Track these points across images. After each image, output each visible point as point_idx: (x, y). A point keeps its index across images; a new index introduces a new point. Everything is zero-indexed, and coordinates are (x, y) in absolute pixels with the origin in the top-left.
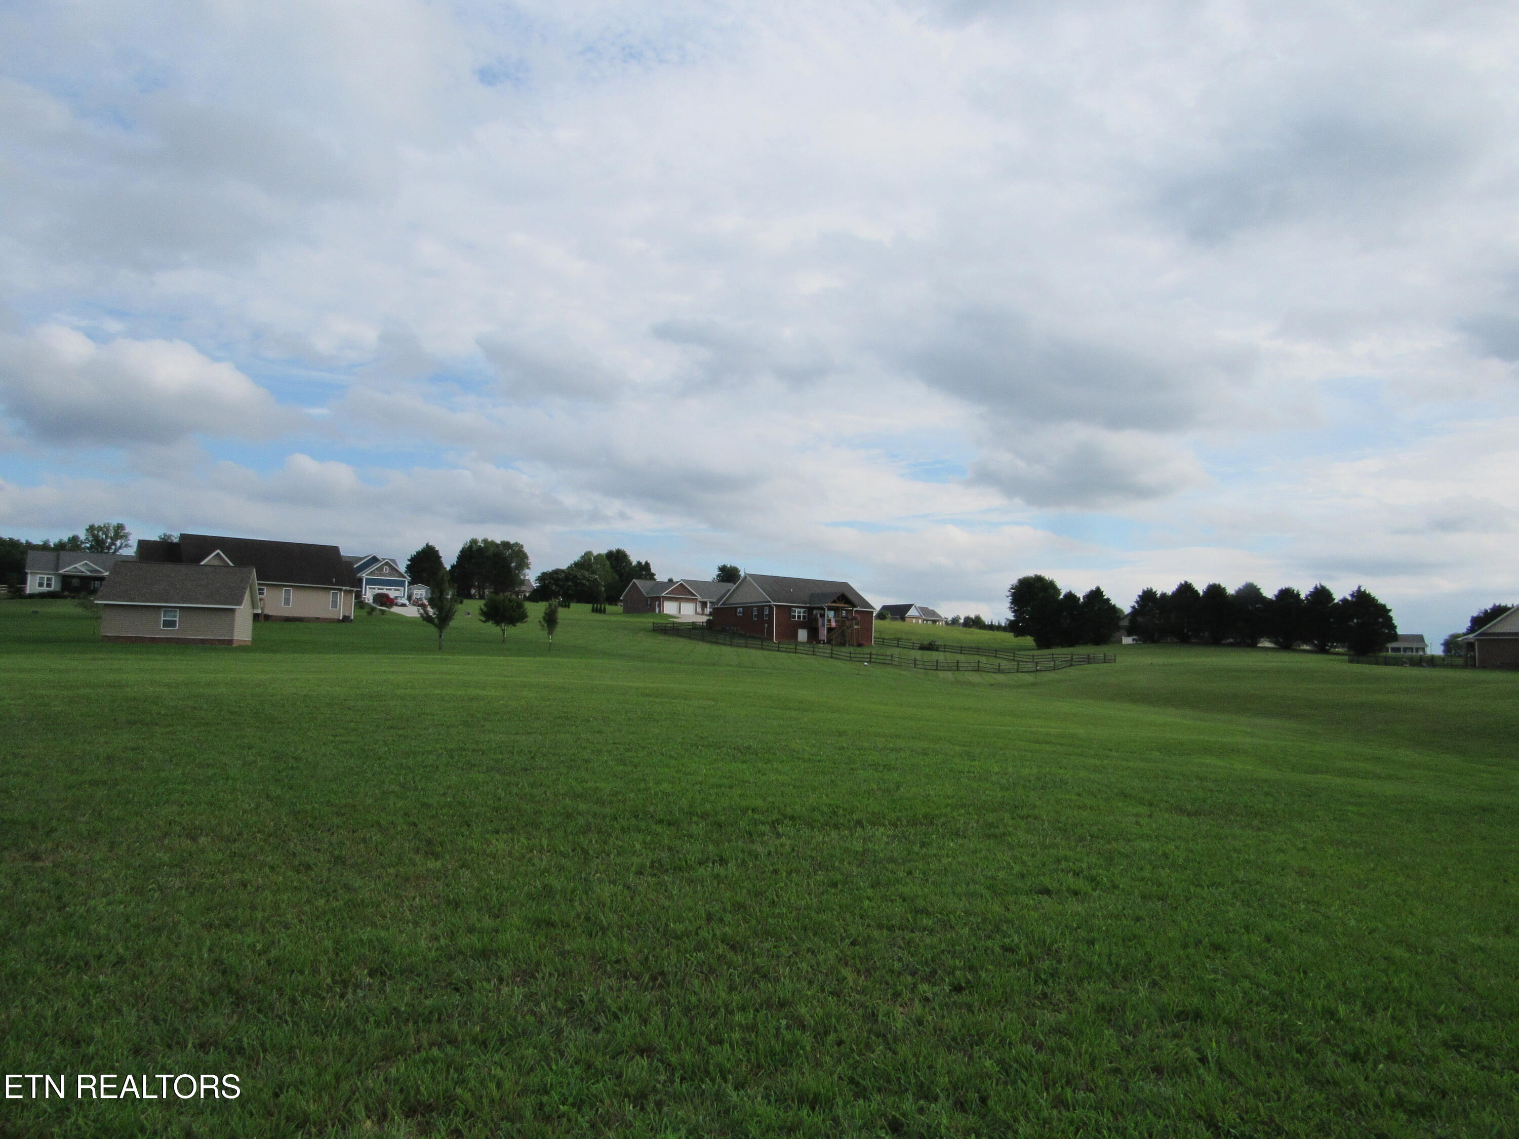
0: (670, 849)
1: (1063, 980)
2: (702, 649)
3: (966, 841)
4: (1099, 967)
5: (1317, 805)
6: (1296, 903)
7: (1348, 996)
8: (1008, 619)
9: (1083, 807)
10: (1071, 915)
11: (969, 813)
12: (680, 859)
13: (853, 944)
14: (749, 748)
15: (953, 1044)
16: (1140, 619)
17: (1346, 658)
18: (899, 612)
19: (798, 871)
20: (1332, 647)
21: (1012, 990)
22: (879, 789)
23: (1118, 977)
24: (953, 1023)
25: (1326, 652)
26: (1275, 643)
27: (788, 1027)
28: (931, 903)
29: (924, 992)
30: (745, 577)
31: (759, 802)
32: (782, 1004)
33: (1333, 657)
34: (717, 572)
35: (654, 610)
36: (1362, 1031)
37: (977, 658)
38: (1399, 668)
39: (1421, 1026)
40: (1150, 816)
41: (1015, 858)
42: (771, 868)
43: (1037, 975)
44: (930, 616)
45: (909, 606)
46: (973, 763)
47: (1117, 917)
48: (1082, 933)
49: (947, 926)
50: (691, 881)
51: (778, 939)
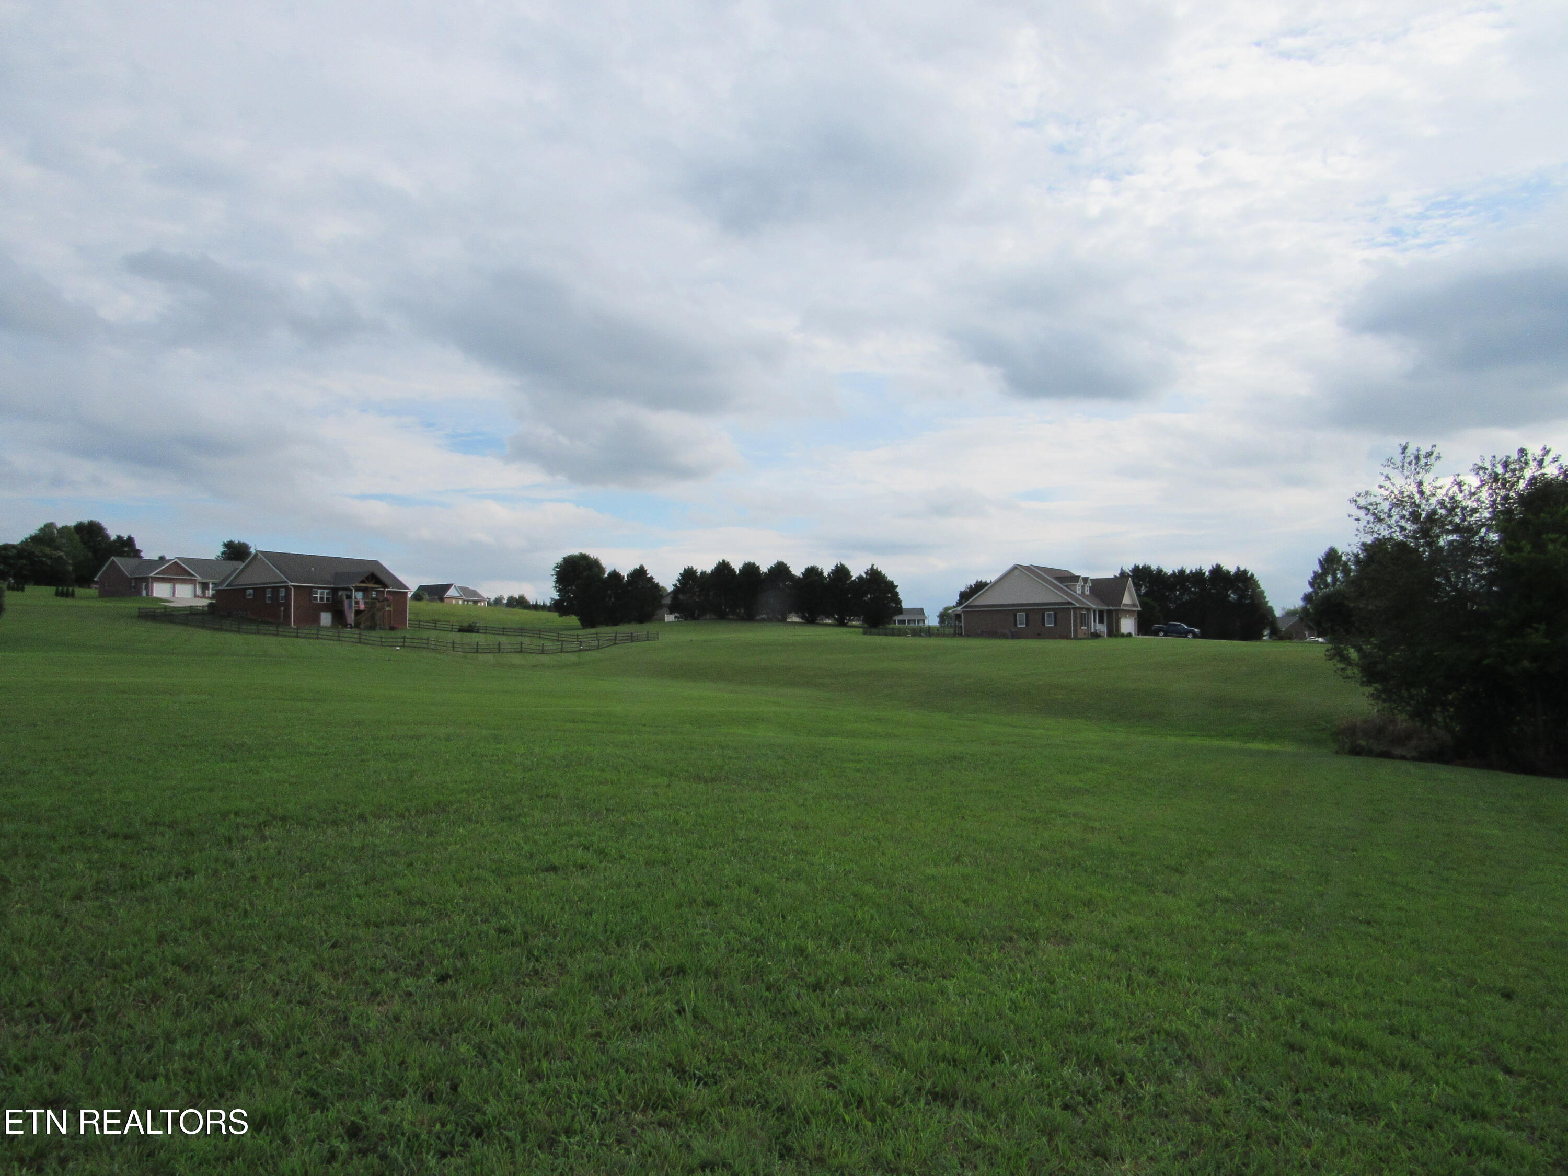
0: (123, 866)
1: (556, 955)
2: (202, 637)
3: (478, 826)
4: (594, 937)
5: (822, 764)
6: (787, 855)
7: (817, 934)
8: (552, 599)
9: (605, 782)
10: (574, 888)
11: (485, 798)
12: (134, 877)
13: (334, 946)
14: (243, 745)
15: (431, 1035)
16: (681, 597)
17: (861, 630)
18: (437, 592)
19: (281, 876)
20: (849, 620)
21: (502, 971)
22: (389, 780)
23: (612, 943)
24: (433, 1014)
25: (845, 625)
26: (802, 618)
27: (242, 1047)
28: (428, 893)
29: (407, 986)
30: (256, 555)
31: (245, 804)
32: (238, 1023)
33: (852, 630)
34: (222, 549)
35: (139, 593)
36: (826, 962)
37: (520, 639)
38: (902, 638)
39: (874, 951)
40: (669, 786)
41: (527, 840)
42: (249, 875)
43: (530, 952)
44: (472, 597)
45: (448, 586)
46: (498, 746)
47: (619, 886)
48: (583, 906)
49: (441, 915)
50: (144, 900)
51: (243, 950)
